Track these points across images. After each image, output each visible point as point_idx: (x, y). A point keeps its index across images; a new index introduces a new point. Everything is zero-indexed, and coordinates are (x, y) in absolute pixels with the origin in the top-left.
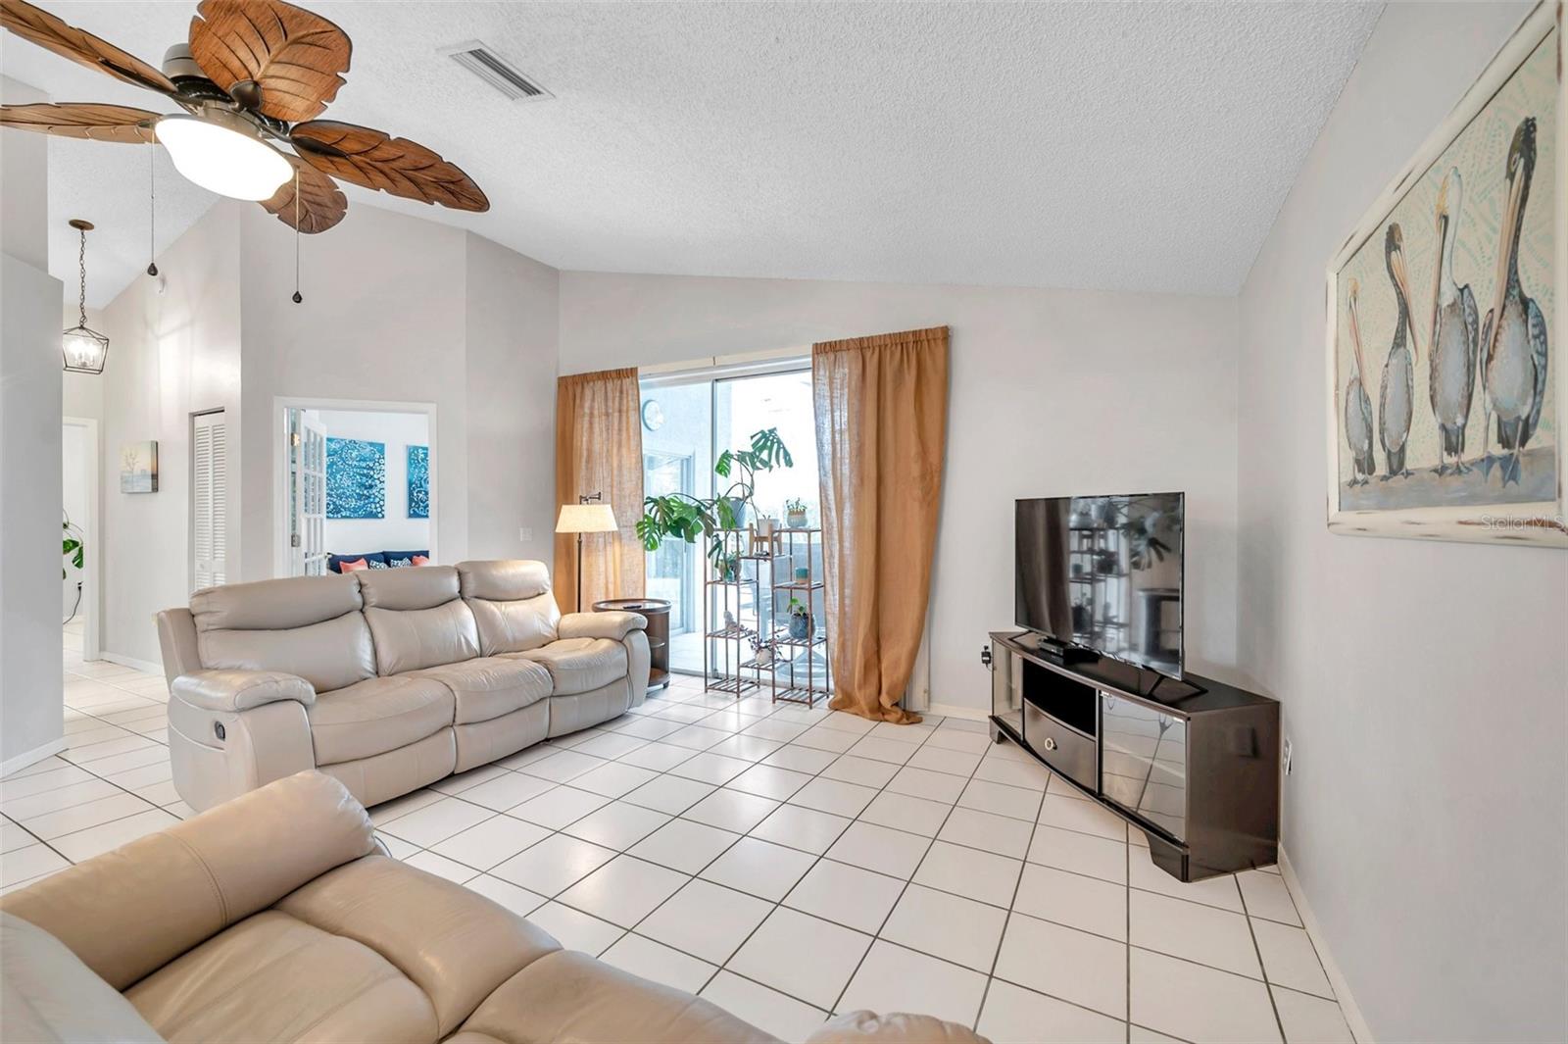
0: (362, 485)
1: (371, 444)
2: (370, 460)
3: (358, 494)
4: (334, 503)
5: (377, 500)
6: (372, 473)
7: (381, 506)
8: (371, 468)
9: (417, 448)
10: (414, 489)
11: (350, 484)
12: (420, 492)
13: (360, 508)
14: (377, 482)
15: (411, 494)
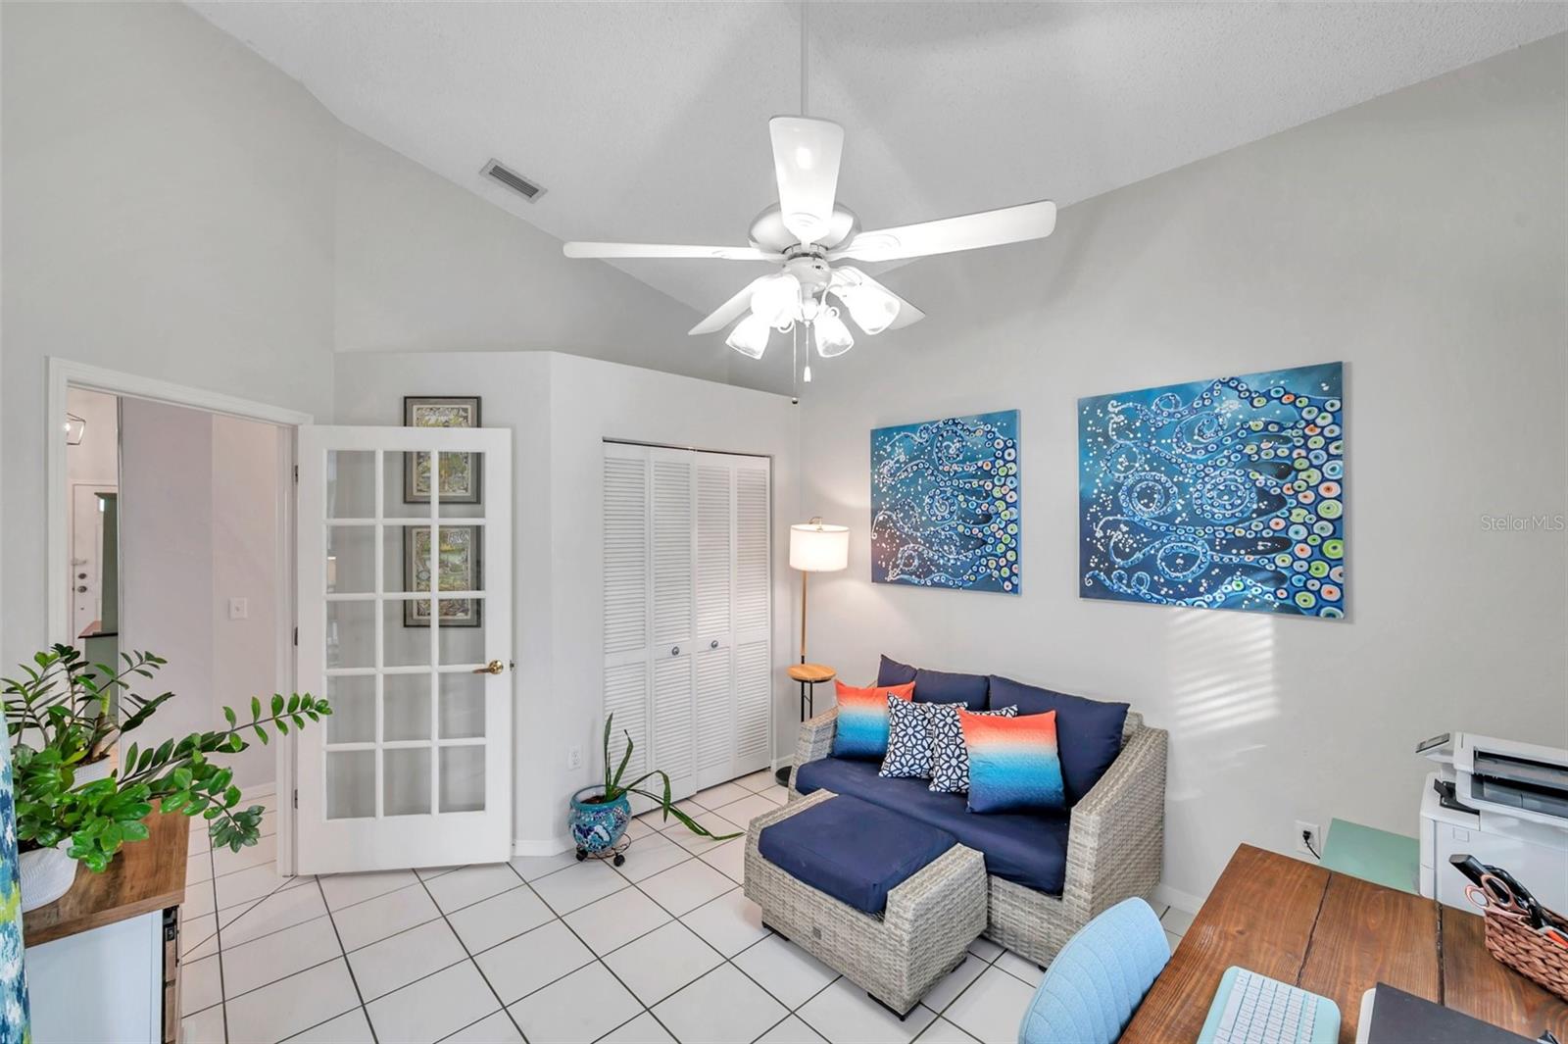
0: (967, 516)
1: (986, 418)
2: (985, 457)
3: (962, 536)
4: (920, 555)
5: (1001, 548)
6: (988, 485)
7: (1010, 565)
8: (988, 475)
9: (1100, 402)
10: (1095, 518)
11: (947, 516)
12: (1114, 525)
13: (966, 566)
14: (1001, 505)
15: (1086, 532)
